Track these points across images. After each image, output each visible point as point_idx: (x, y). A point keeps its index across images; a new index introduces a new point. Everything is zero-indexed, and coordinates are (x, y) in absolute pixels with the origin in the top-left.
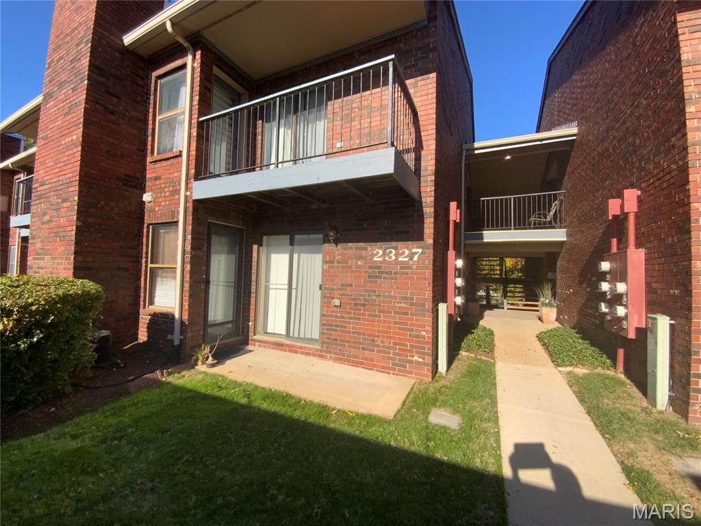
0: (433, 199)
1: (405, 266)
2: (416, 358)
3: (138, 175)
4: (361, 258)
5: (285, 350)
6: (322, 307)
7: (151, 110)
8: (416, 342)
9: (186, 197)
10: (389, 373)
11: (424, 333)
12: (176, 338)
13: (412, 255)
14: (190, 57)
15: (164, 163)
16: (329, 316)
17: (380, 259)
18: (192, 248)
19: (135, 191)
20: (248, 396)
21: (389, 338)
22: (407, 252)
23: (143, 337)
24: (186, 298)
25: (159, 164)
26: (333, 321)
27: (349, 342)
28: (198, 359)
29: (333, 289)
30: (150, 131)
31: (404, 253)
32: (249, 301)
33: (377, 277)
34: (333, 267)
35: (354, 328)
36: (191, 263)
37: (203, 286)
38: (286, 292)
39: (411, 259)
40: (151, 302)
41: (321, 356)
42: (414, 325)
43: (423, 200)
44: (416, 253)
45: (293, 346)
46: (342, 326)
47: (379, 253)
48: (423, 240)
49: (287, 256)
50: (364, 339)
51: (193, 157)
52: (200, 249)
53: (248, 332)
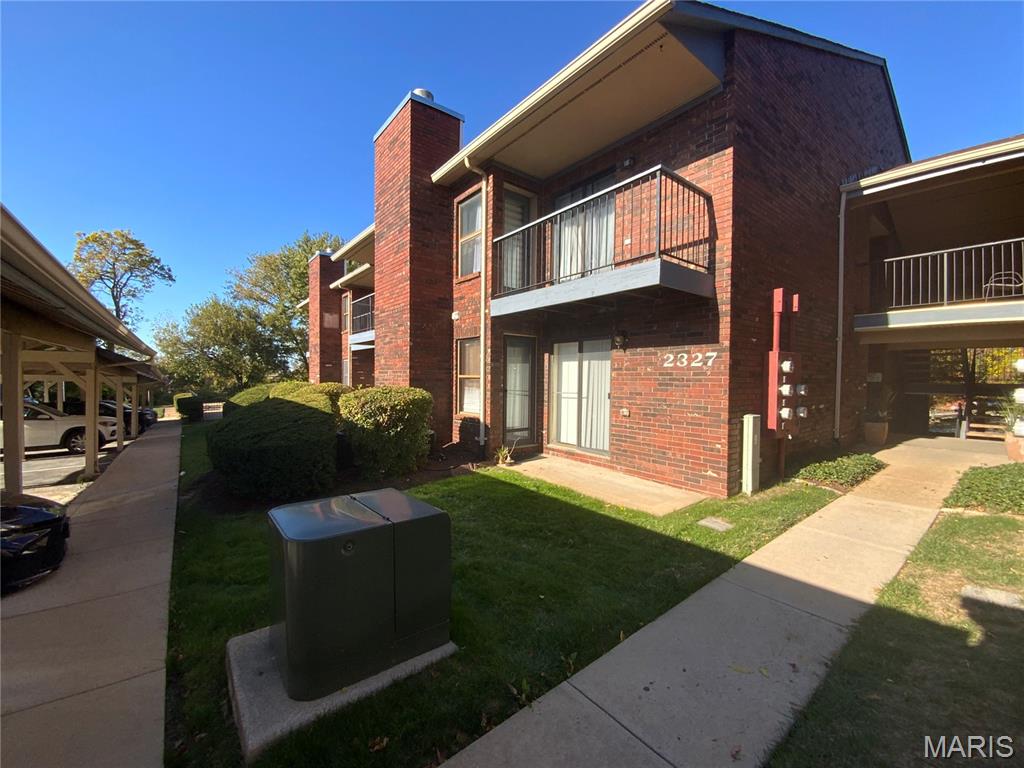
0: (729, 295)
1: (699, 372)
2: (710, 473)
3: (448, 297)
4: (651, 364)
5: (576, 460)
6: (611, 417)
7: (455, 235)
8: (711, 456)
9: (485, 314)
10: (681, 488)
11: (719, 446)
12: (482, 439)
13: (705, 361)
14: (484, 183)
15: (467, 284)
16: (618, 426)
17: (671, 365)
18: (492, 360)
19: (446, 311)
20: (538, 487)
21: (681, 450)
22: (700, 356)
23: (456, 439)
24: (488, 405)
25: (463, 285)
26: (623, 432)
27: (639, 454)
28: (499, 458)
29: (621, 398)
30: (455, 254)
31: (697, 357)
32: (542, 409)
33: (667, 385)
34: (621, 375)
35: (644, 439)
36: (491, 374)
37: (501, 394)
38: (576, 401)
39: (705, 364)
40: (461, 409)
41: (612, 468)
42: (708, 437)
43: (719, 296)
44: (710, 357)
45: (584, 456)
46: (631, 437)
47: (670, 358)
48: (718, 342)
49: (576, 363)
50: (655, 451)
51: (490, 277)
52: (498, 361)
53: (542, 440)
